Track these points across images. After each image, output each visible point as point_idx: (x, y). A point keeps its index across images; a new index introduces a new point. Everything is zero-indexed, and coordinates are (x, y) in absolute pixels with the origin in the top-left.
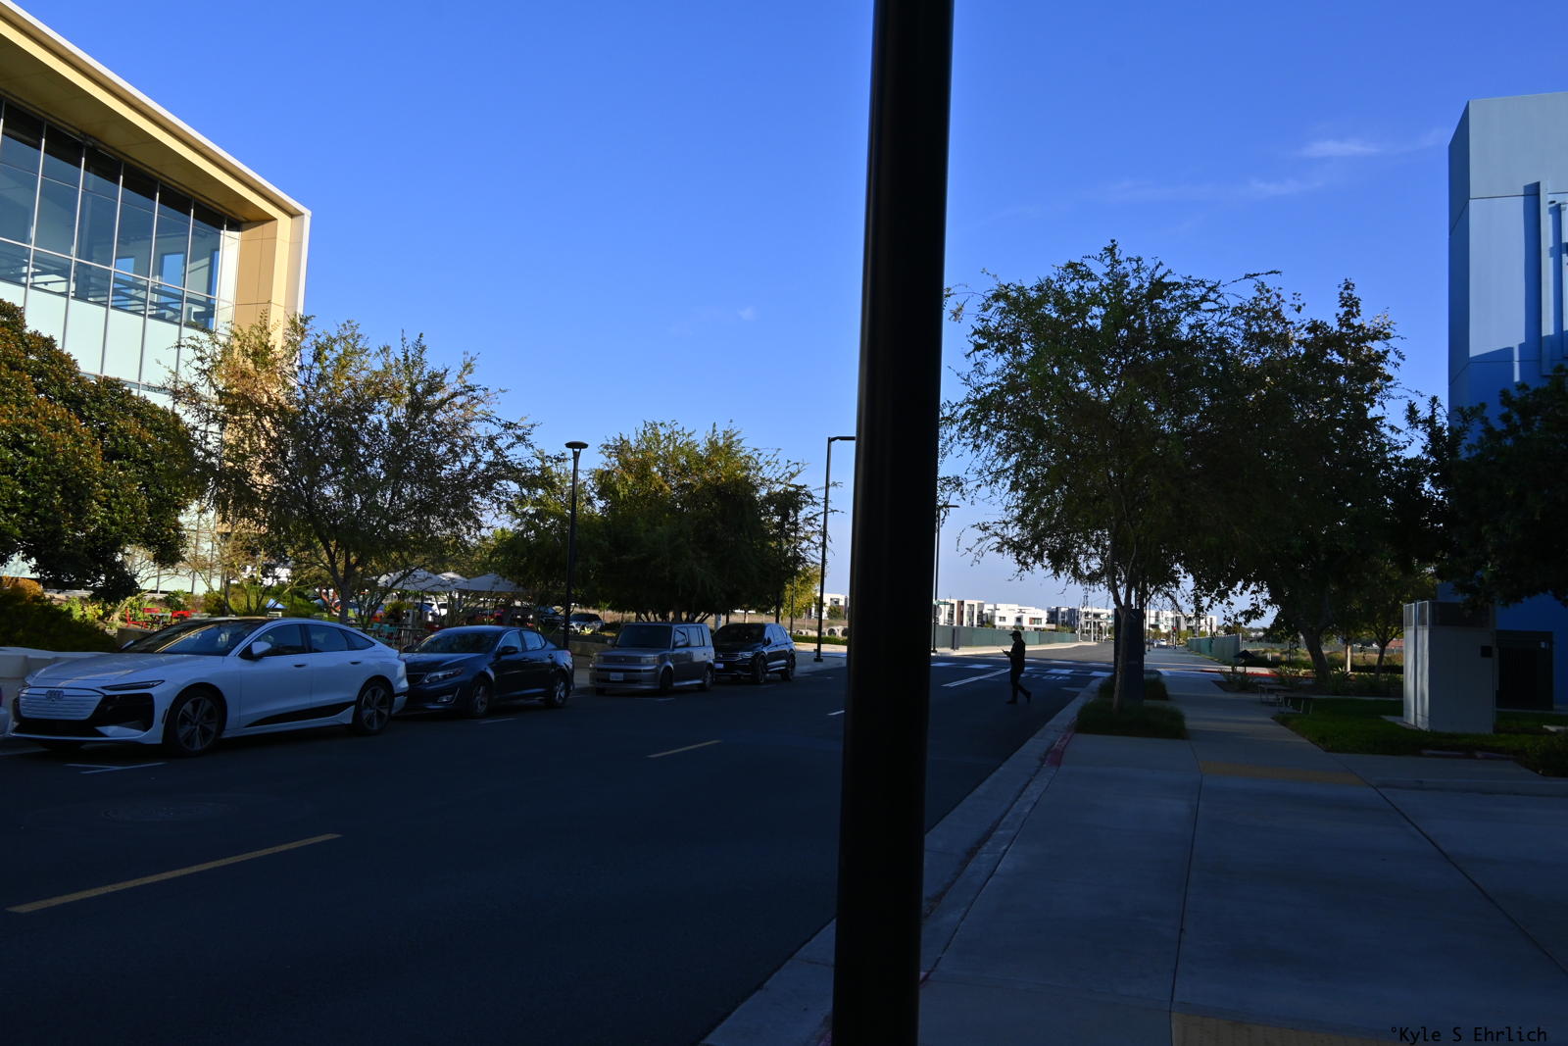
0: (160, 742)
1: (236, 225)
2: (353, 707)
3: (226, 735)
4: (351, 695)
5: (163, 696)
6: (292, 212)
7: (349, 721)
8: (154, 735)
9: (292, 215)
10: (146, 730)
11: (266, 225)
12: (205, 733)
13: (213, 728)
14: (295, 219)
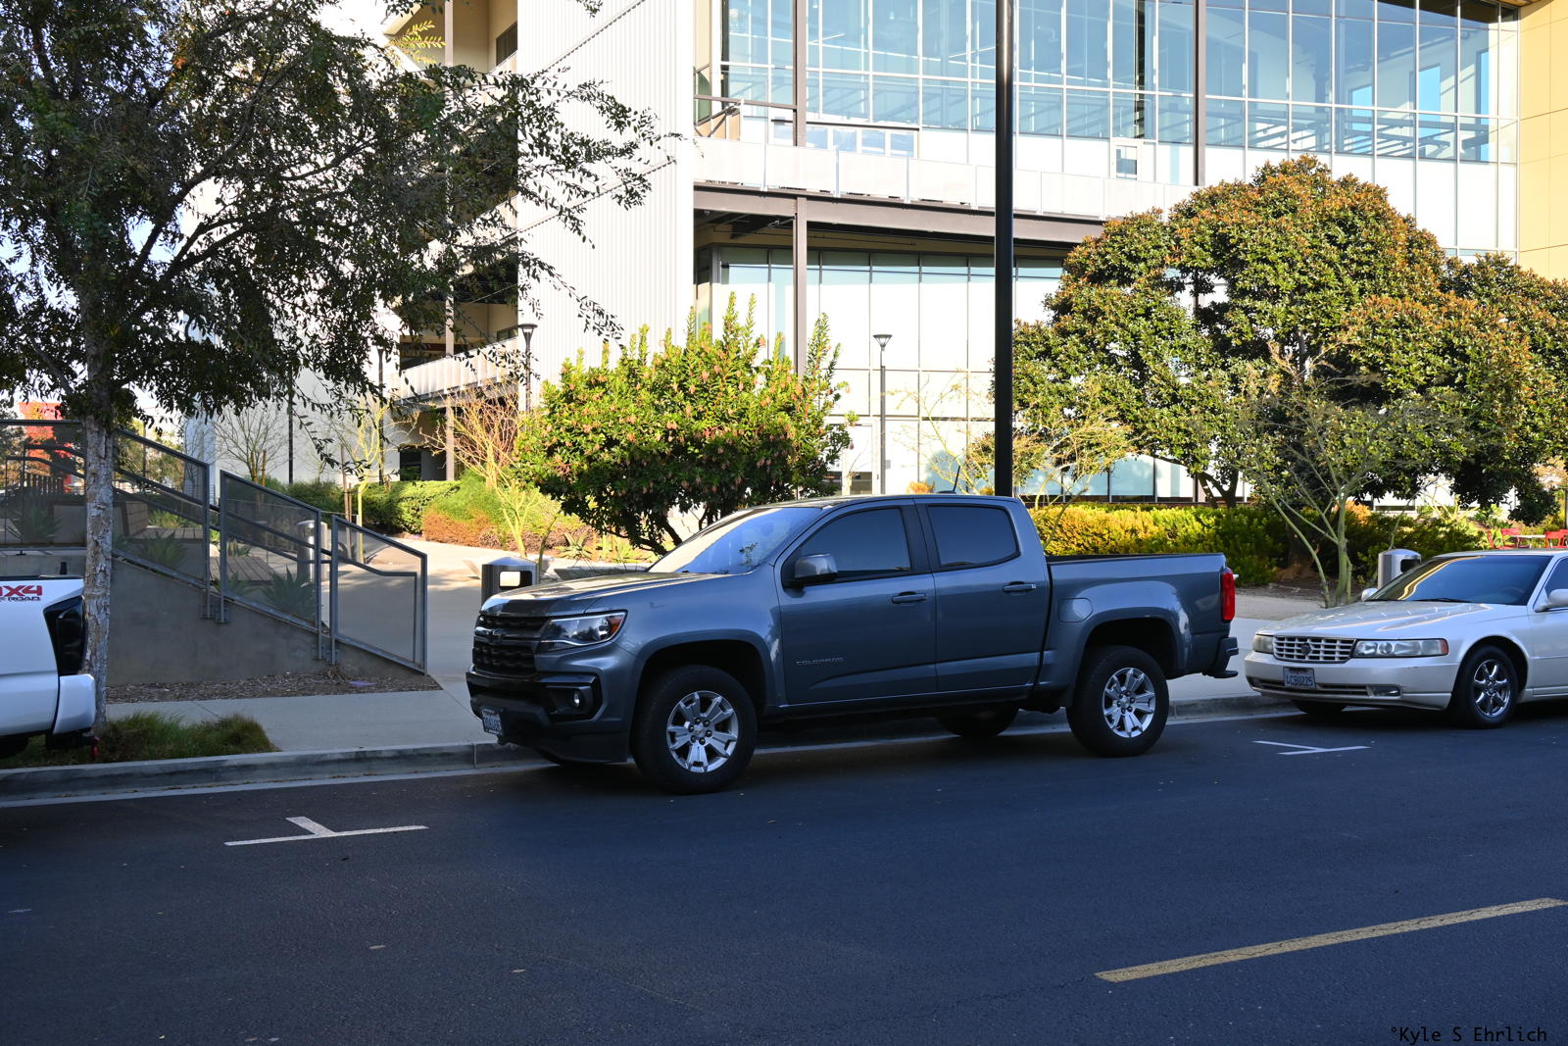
1: (1513, 12)
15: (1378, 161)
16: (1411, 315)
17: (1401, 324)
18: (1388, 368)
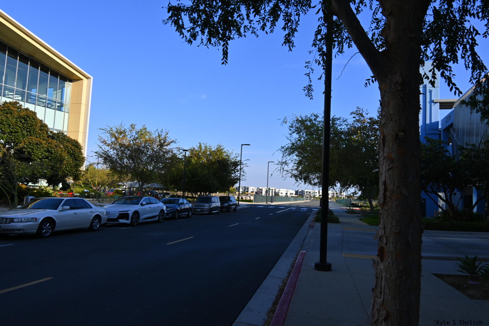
0: (130, 223)
1: (71, 81)
2: (158, 217)
3: (139, 222)
4: (157, 214)
5: (131, 213)
6: (87, 77)
7: (157, 219)
8: (128, 222)
9: (87, 78)
10: (128, 220)
11: (80, 81)
12: (137, 221)
13: (138, 220)
14: (88, 79)
15: (37, 106)
16: (40, 142)
17: (37, 144)
18: (33, 154)
